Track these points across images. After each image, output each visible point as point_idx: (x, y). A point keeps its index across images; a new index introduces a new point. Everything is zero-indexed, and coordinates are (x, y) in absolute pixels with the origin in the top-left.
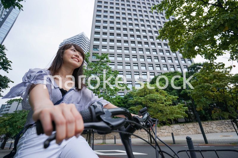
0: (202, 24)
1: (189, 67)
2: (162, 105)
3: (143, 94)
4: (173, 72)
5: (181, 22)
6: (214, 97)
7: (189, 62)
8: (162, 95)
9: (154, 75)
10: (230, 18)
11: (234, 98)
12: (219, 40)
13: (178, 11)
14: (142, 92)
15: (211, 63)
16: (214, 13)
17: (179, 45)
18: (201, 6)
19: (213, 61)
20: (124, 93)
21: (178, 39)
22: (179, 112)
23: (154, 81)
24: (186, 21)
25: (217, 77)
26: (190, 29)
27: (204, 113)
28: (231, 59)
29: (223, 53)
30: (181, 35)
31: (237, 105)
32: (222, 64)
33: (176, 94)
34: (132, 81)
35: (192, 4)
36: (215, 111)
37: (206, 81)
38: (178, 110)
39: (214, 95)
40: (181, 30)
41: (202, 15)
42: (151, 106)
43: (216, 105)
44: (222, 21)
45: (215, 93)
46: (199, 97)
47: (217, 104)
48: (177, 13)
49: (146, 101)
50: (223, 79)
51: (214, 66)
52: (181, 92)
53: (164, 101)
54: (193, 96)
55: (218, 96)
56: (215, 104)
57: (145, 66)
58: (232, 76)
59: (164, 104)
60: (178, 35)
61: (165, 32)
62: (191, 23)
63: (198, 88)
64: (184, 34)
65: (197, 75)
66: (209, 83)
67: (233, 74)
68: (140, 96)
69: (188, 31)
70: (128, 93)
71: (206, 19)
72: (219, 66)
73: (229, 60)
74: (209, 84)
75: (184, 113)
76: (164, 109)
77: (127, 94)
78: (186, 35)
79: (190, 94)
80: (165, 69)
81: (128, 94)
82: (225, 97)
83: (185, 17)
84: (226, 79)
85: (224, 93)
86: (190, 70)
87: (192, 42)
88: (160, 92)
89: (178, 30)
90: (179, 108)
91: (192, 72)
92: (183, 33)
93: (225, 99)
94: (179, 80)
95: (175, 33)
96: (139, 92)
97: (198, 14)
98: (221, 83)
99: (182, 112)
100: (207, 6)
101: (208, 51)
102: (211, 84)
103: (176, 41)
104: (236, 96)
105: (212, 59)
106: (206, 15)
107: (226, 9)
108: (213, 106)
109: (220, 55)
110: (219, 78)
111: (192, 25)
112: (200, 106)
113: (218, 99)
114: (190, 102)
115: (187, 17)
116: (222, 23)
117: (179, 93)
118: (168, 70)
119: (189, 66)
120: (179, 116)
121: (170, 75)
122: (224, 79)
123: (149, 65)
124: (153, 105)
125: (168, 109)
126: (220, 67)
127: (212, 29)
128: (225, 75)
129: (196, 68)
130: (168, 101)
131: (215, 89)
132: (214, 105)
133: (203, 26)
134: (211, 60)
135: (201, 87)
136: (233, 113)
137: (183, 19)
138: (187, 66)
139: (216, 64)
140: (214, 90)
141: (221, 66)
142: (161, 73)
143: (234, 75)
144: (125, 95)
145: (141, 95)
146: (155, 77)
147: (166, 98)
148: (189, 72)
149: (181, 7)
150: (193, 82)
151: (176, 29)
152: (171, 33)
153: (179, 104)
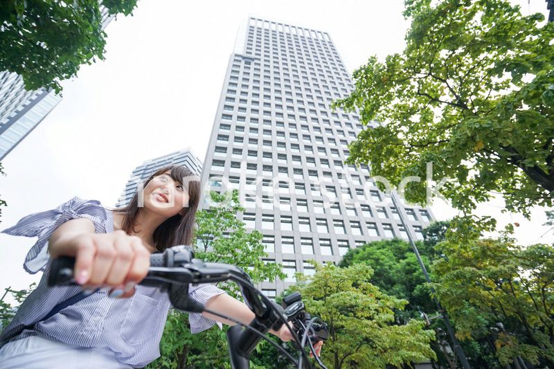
0: (435, 137)
1: (425, 230)
2: (369, 322)
3: (321, 293)
4: (390, 240)
5: (392, 133)
6: (492, 303)
7: (425, 219)
8: (368, 295)
9: (348, 246)
10: (481, 126)
11: (540, 306)
12: (476, 170)
13: (384, 112)
14: (320, 288)
15: (465, 217)
16: (455, 119)
17: (395, 177)
18: (427, 105)
19: (470, 213)
20: (275, 290)
21: (390, 164)
22: (415, 345)
23: (348, 261)
24: (402, 131)
25: (489, 253)
26: (412, 146)
27: (478, 348)
28: (507, 209)
29: (489, 196)
30: (396, 156)
31: (552, 326)
32: (489, 219)
33: (402, 294)
34: (295, 261)
35: (409, 100)
36: (503, 343)
37: (468, 262)
38: (412, 339)
39: (491, 297)
40: (394, 146)
41: (431, 121)
42: (343, 327)
43: (505, 326)
44: (468, 131)
45: (494, 292)
46: (457, 301)
47: (506, 323)
48: (383, 115)
49: (330, 313)
50: (504, 257)
51: (473, 224)
52: (415, 291)
53: (373, 312)
54: (442, 299)
55: (502, 301)
56: (501, 325)
57: (326, 225)
58: (523, 249)
59: (374, 321)
60: (390, 156)
61: (362, 151)
62: (414, 136)
63: (452, 280)
64: (402, 155)
65: (443, 247)
66: (475, 266)
67: (523, 247)
68: (314, 299)
69: (408, 150)
70: (285, 290)
71: (441, 128)
72: (485, 224)
73: (502, 211)
74: (475, 269)
75: (428, 346)
76: (377, 336)
77: (283, 293)
78: (406, 158)
79: (435, 294)
80: (373, 233)
81: (285, 292)
82: (518, 304)
83: (399, 122)
84: (511, 257)
85: (513, 292)
86: (429, 235)
87: (417, 168)
88: (364, 289)
89: (389, 146)
90: (413, 332)
91: (433, 240)
92: (400, 153)
93: (520, 308)
94: (406, 260)
95: (383, 153)
96: (312, 286)
97: (425, 120)
98: (501, 267)
99: (421, 344)
100: (438, 105)
101: (457, 191)
102: (479, 269)
103: (386, 170)
104: (544, 301)
105: (466, 207)
106: (440, 121)
107: (474, 111)
108: (496, 329)
109: (484, 200)
110: (496, 256)
111: (416, 139)
112: (464, 326)
113: (502, 309)
114: (438, 315)
115: (403, 124)
116: (469, 135)
117: (409, 293)
118: (378, 234)
119: (424, 227)
120: (414, 354)
121: (384, 247)
122: (506, 258)
123: (336, 223)
124: (348, 323)
125: (385, 336)
126: (487, 226)
127: (452, 146)
128: (505, 247)
129: (440, 233)
130: (385, 311)
131: (491, 283)
132: (499, 327)
133: (439, 140)
134: (465, 210)
135: (458, 277)
136: (546, 347)
137: (395, 127)
138: (420, 227)
139: (478, 220)
140: (489, 286)
141: (488, 223)
142: (365, 242)
143: (525, 249)
144: (279, 295)
145: (318, 295)
146: (350, 251)
147: (377, 305)
148: (427, 240)
149: (390, 106)
150: (438, 264)
151: (384, 144)
152: (374, 153)
153: (412, 323)
